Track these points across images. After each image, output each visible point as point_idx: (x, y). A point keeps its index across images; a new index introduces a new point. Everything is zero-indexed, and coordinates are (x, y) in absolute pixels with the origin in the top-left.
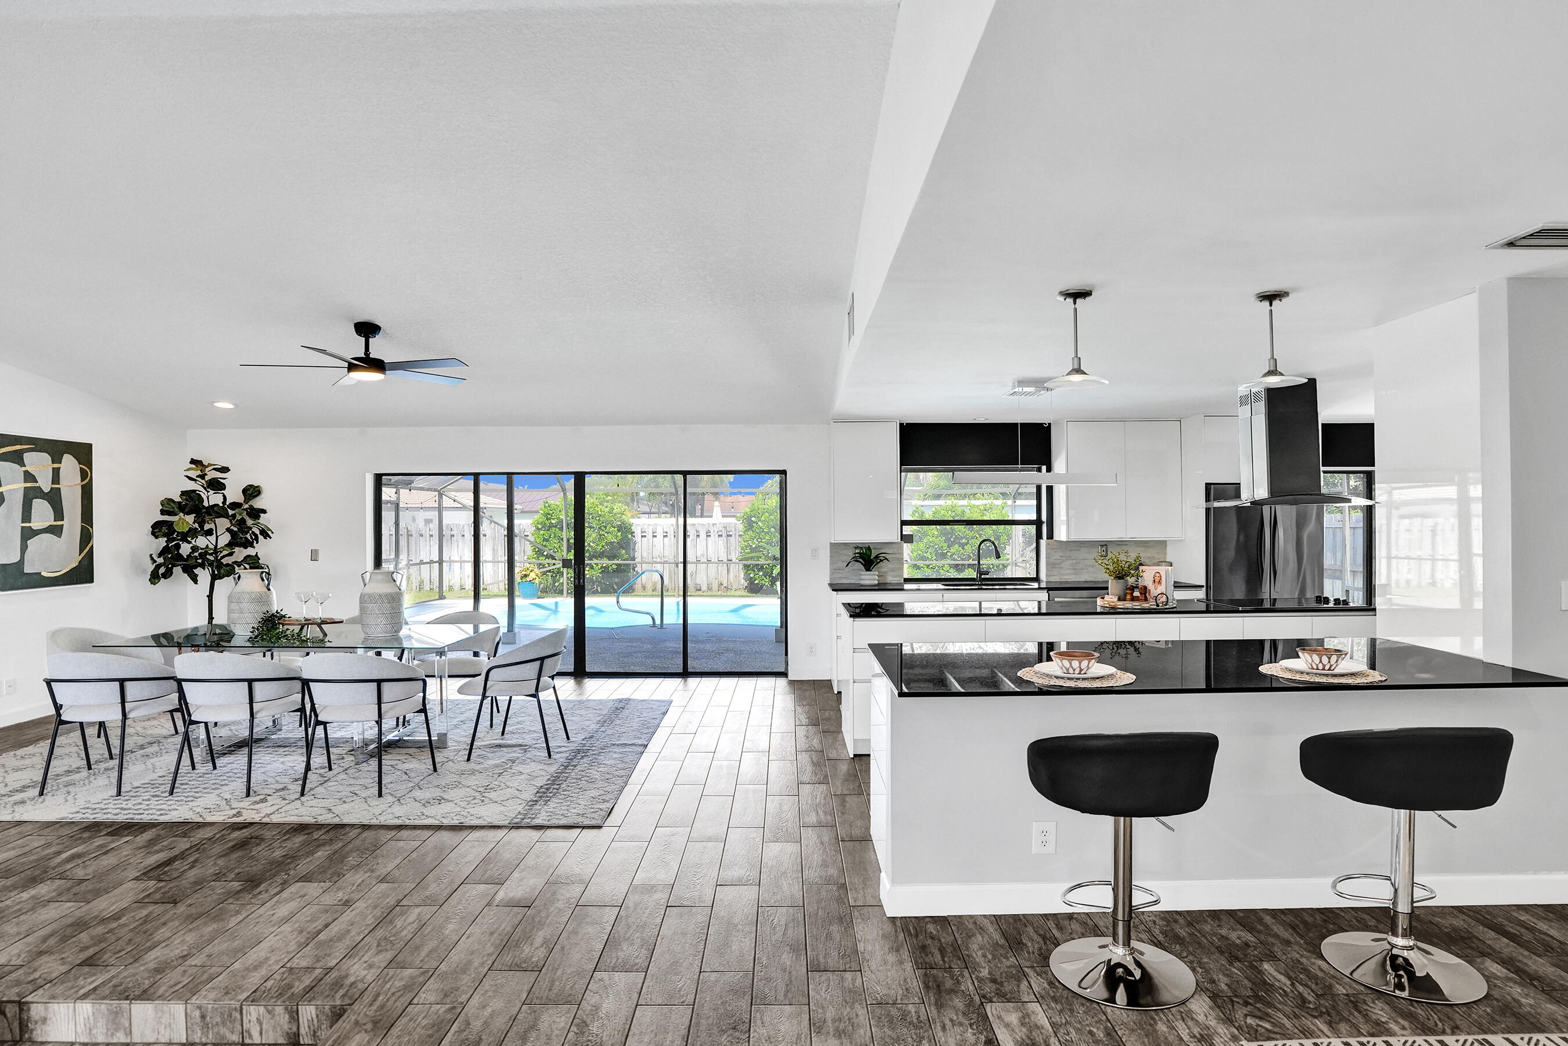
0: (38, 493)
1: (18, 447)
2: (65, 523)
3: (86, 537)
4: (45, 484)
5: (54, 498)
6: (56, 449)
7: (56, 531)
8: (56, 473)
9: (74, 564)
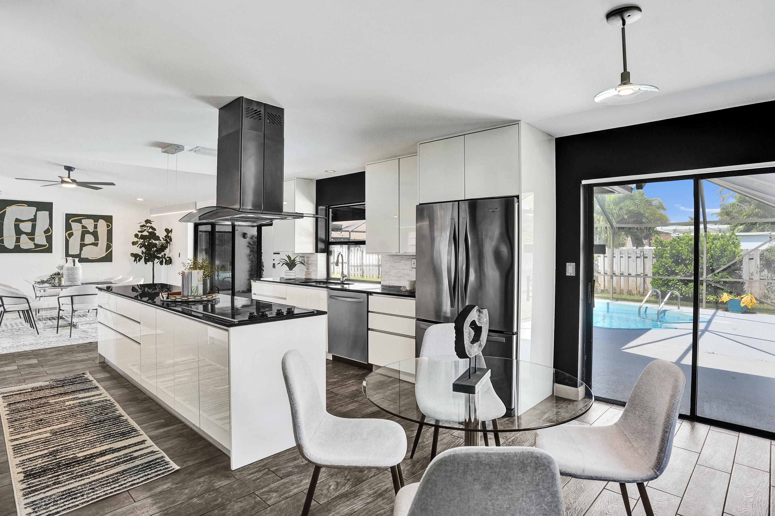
0: (88, 232)
1: (79, 218)
2: (99, 242)
3: (109, 247)
4: (91, 229)
5: (95, 234)
6: (96, 218)
7: (96, 245)
8: (96, 227)
9: (104, 255)
